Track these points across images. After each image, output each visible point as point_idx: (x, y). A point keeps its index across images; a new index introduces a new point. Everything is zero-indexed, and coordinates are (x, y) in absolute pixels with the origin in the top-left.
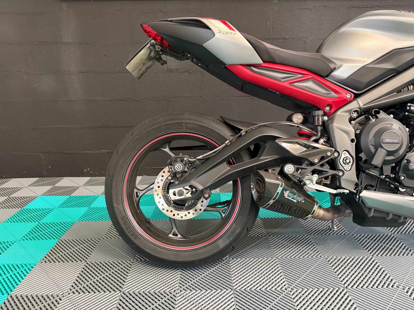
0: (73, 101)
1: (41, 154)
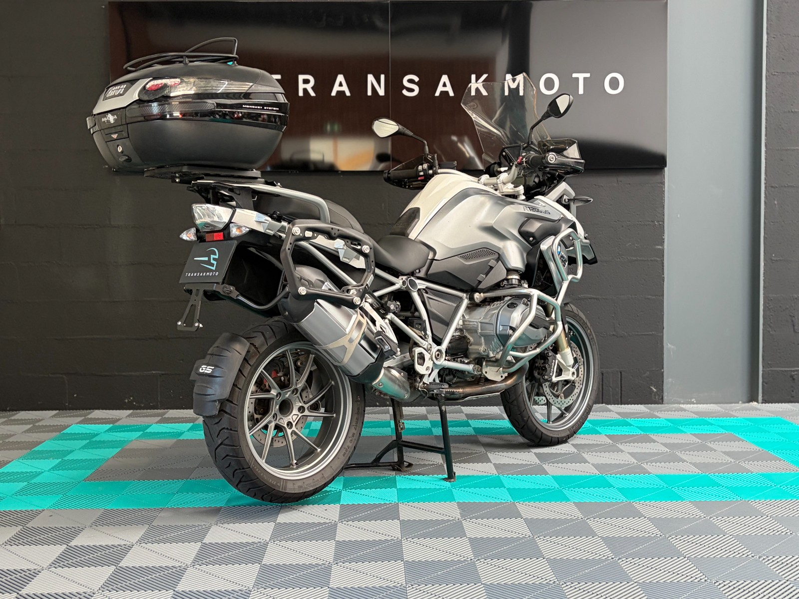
0: (117, 302)
1: (64, 376)
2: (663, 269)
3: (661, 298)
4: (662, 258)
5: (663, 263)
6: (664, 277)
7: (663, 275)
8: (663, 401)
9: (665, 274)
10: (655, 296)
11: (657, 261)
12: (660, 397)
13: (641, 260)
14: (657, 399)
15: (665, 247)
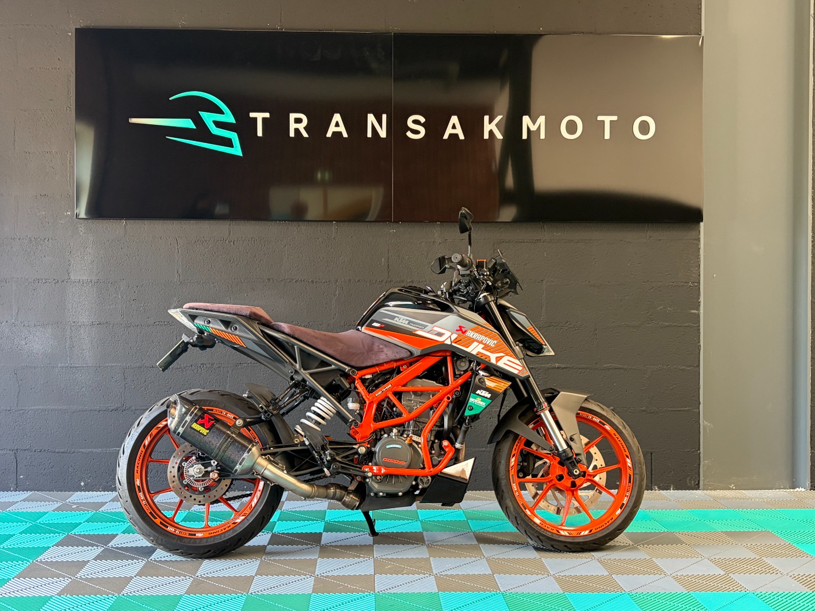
2: (699, 336)
3: (697, 369)
4: (698, 324)
5: (699, 329)
6: (700, 345)
7: (699, 343)
8: (699, 486)
9: (701, 342)
10: (690, 366)
11: (692, 327)
12: (695, 482)
13: (675, 326)
14: (693, 485)
15: (702, 311)
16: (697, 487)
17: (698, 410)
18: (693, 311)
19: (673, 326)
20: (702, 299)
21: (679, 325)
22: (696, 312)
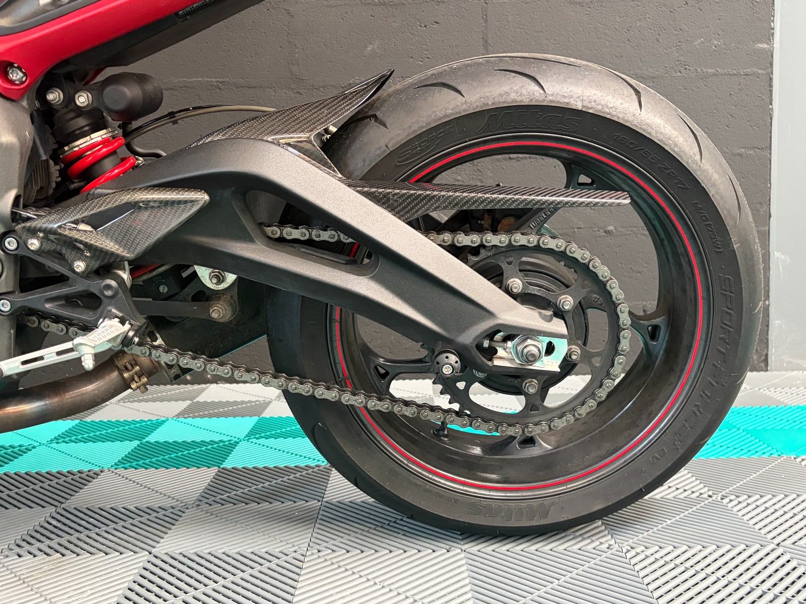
2: (771, 91)
3: (766, 153)
4: (769, 70)
5: (771, 79)
6: (772, 109)
7: (771, 104)
8: (767, 365)
9: (773, 103)
10: (754, 148)
11: (758, 76)
12: (760, 358)
13: (726, 75)
14: (756, 362)
15: (777, 45)
16: (763, 365)
17: (767, 228)
18: (760, 45)
19: (722, 74)
20: (777, 25)
21: (735, 72)
22: (766, 46)
